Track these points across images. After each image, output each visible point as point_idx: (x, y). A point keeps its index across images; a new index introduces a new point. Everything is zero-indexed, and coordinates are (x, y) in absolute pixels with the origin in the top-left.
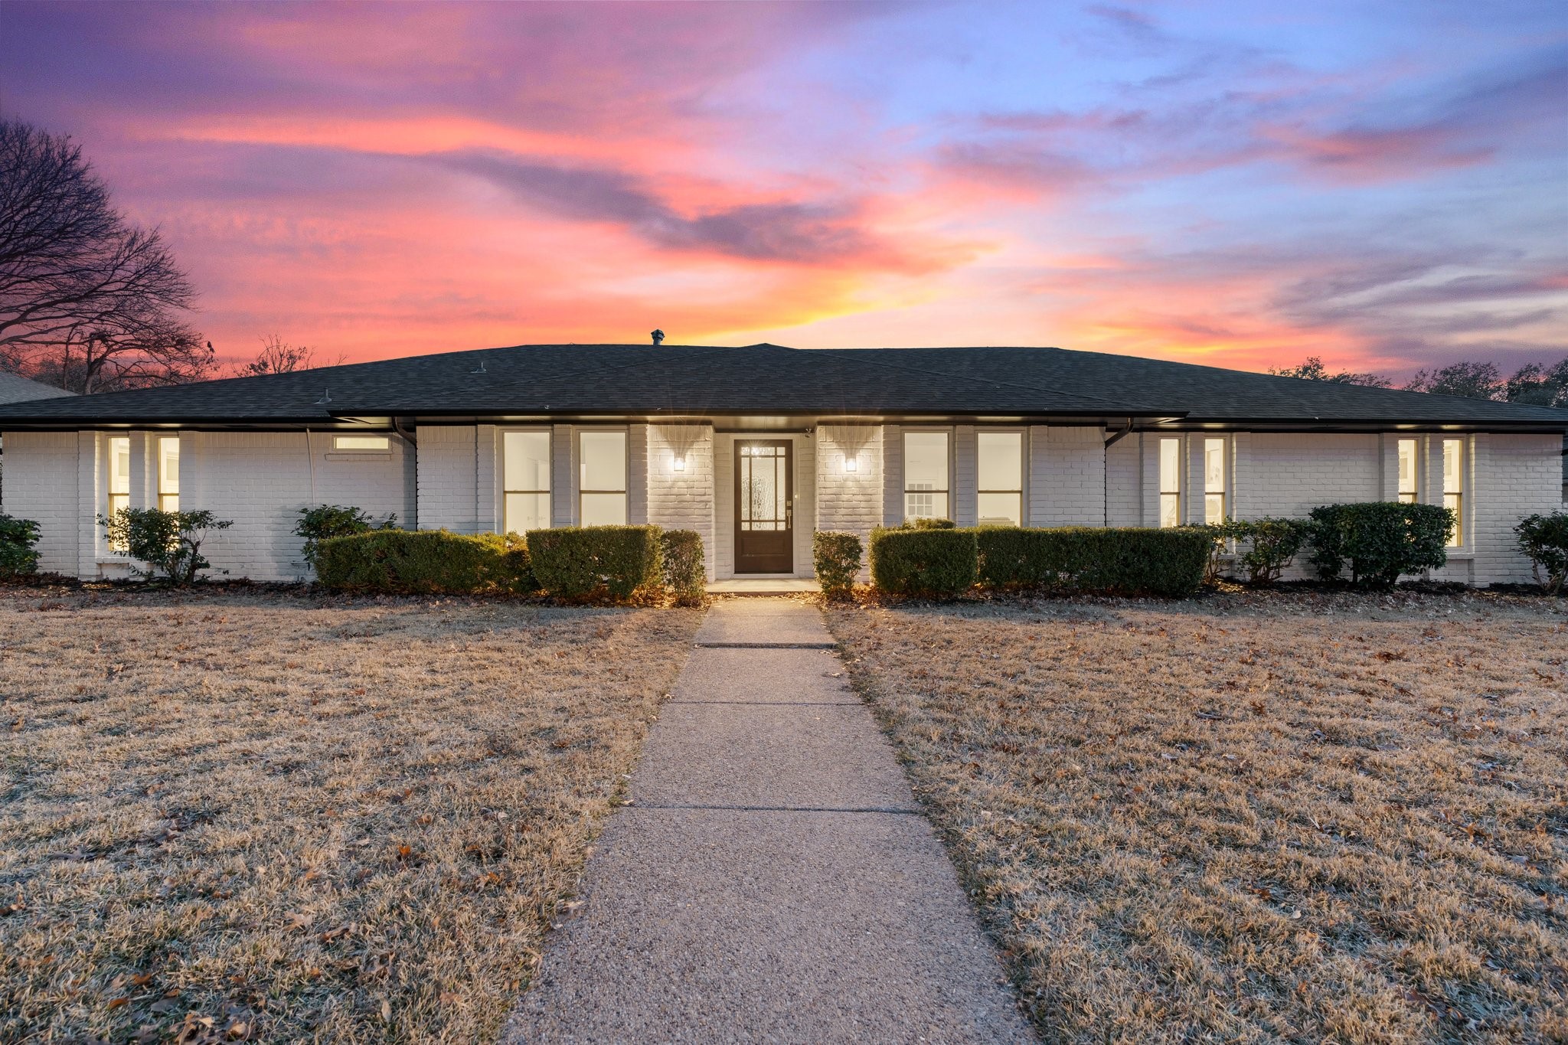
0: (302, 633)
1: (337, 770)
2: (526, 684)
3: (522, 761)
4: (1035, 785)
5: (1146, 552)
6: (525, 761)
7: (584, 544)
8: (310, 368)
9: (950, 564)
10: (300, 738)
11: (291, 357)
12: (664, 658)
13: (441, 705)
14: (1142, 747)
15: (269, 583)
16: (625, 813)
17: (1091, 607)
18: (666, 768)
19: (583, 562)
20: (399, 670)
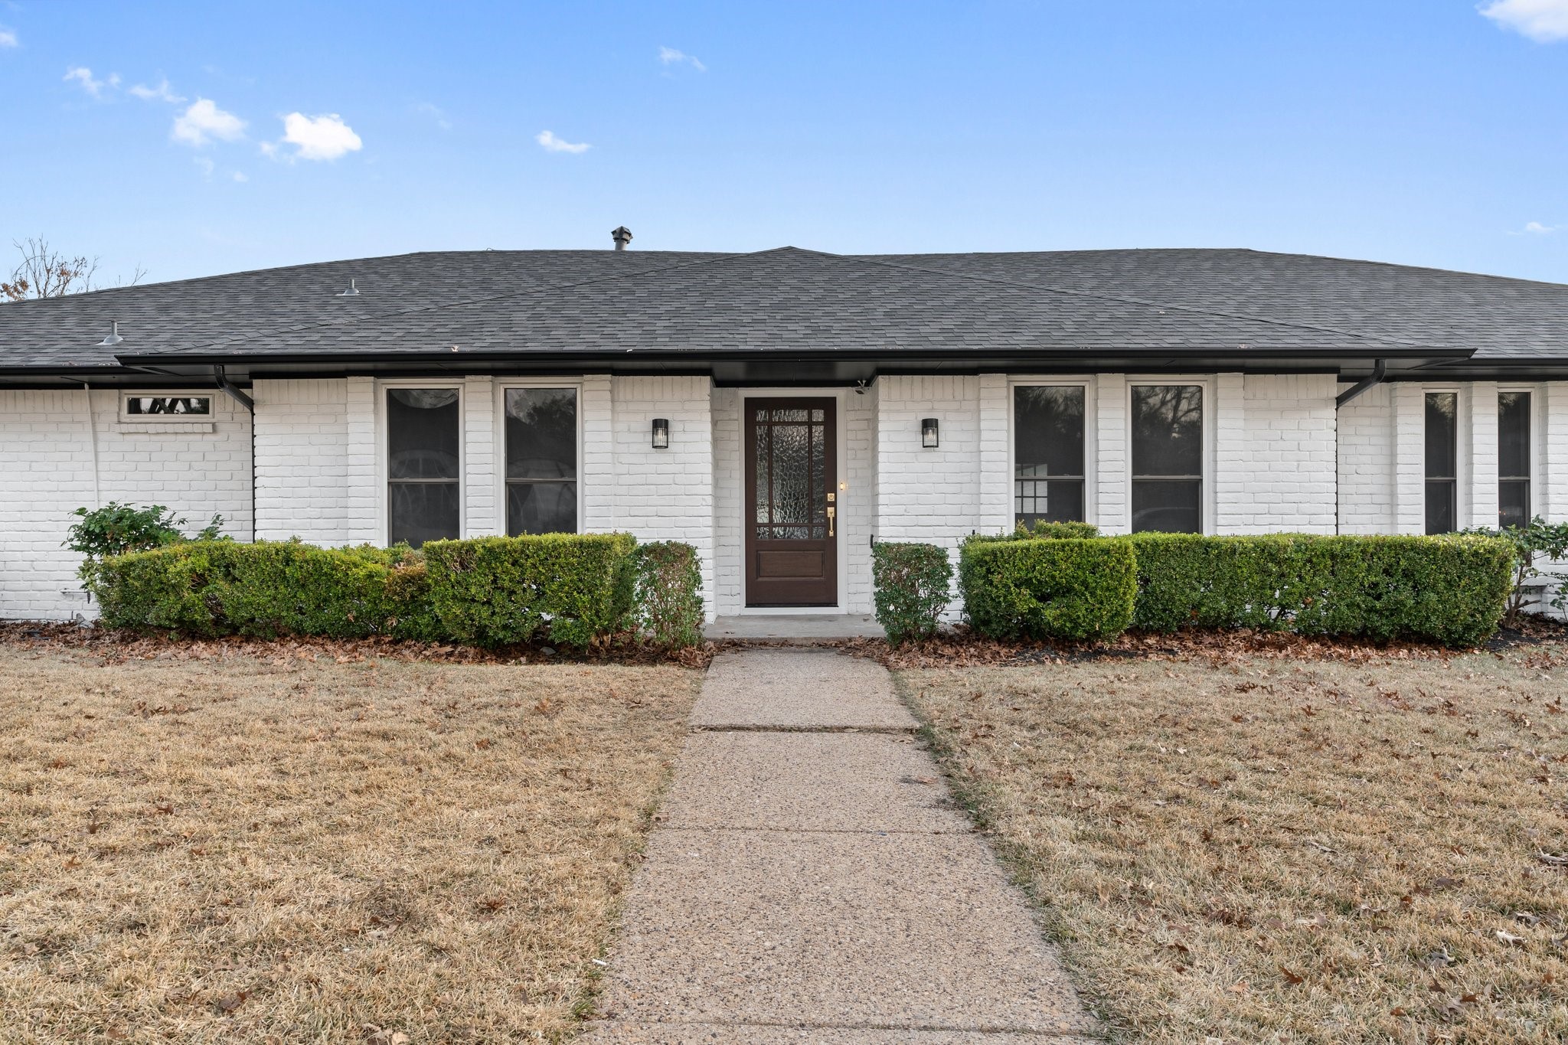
0: (76, 707)
1: (127, 953)
2: (429, 797)
3: (426, 936)
4: (1288, 986)
5: (1407, 574)
6: (433, 935)
7: (515, 563)
8: (92, 289)
9: (1093, 594)
10: (71, 893)
11: (63, 273)
12: (649, 750)
13: (294, 832)
14: (1458, 917)
15: (27, 623)
16: (601, 1031)
17: (1323, 663)
18: (663, 948)
19: (513, 592)
20: (228, 772)
